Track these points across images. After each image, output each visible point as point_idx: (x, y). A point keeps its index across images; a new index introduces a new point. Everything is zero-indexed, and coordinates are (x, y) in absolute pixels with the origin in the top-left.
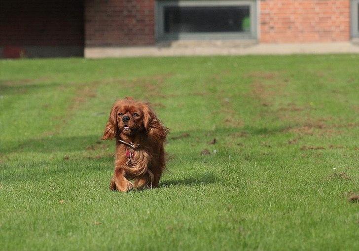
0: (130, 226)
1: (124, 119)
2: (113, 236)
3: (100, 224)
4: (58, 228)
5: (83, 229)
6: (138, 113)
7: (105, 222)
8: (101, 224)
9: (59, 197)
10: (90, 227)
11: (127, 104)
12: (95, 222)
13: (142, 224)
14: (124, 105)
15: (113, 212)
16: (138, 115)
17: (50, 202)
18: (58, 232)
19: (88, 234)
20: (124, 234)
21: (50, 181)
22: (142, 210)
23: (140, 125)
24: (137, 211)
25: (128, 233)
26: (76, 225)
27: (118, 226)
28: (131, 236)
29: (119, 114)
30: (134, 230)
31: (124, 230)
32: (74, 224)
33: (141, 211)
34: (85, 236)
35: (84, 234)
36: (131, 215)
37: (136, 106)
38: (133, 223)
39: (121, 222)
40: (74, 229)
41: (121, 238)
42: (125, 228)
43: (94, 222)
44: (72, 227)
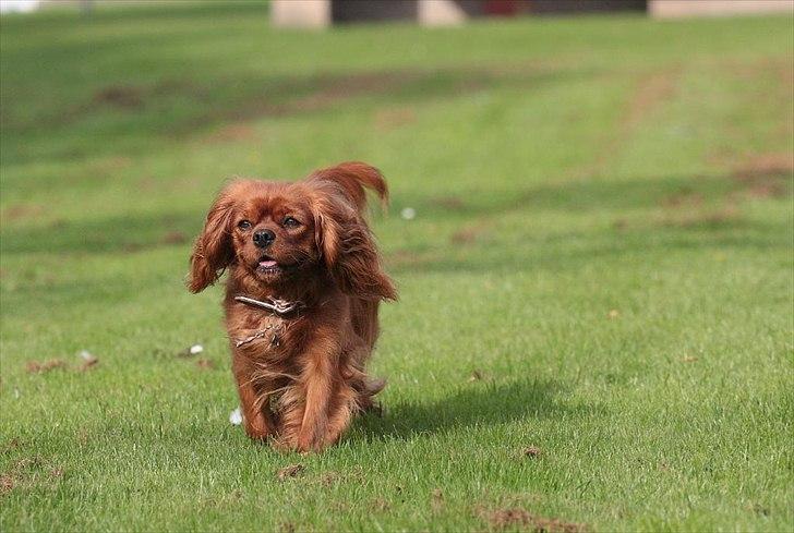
0: (758, 364)
1: (257, 237)
2: (723, 386)
3: (696, 359)
4: (609, 367)
5: (661, 372)
6: (299, 215)
7: (706, 356)
8: (699, 360)
9: (609, 304)
10: (675, 366)
11: (262, 194)
12: (686, 357)
13: (783, 360)
14: (252, 197)
15: (721, 336)
16: (297, 223)
17: (589, 315)
18: (610, 376)
19: (672, 380)
20: (745, 379)
21: (588, 270)
22: (783, 331)
23: (307, 249)
24: (771, 332)
25: (754, 378)
26: (644, 361)
27: (732, 364)
28: (763, 386)
29: (241, 224)
30: (766, 370)
31: (746, 372)
32: (642, 359)
33: (780, 334)
34: (666, 385)
35: (663, 380)
36: (759, 341)
37: (290, 197)
38: (765, 360)
39: (739, 356)
40: (643, 370)
41: (740, 389)
42: (748, 368)
43: (681, 357)
44: (637, 367)
